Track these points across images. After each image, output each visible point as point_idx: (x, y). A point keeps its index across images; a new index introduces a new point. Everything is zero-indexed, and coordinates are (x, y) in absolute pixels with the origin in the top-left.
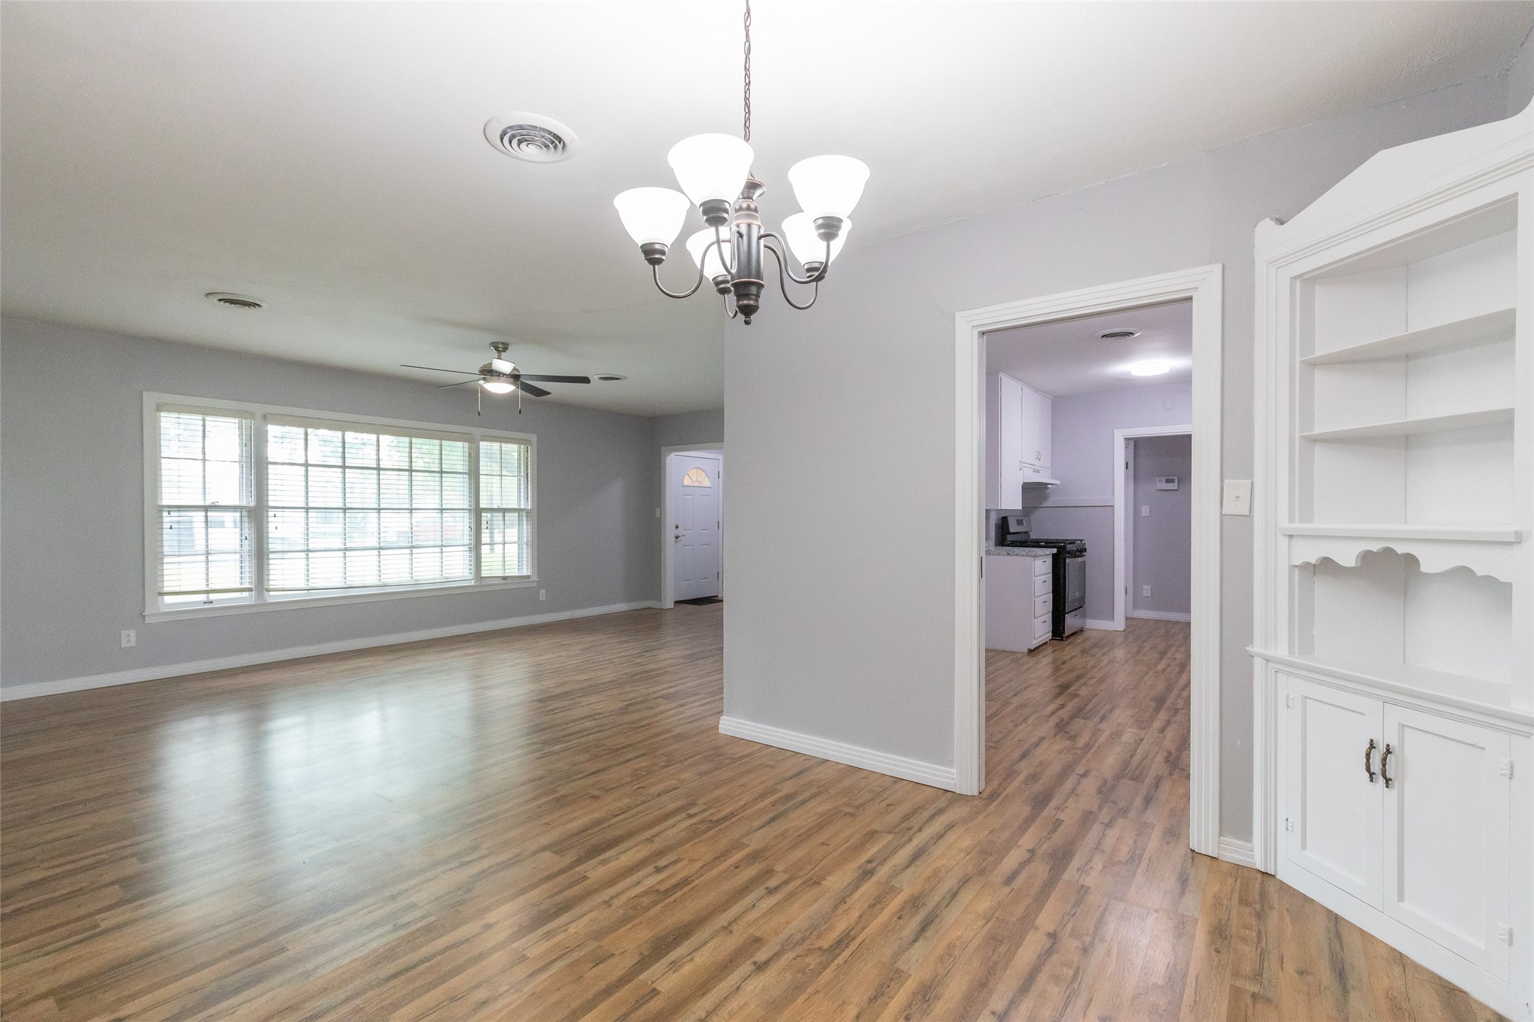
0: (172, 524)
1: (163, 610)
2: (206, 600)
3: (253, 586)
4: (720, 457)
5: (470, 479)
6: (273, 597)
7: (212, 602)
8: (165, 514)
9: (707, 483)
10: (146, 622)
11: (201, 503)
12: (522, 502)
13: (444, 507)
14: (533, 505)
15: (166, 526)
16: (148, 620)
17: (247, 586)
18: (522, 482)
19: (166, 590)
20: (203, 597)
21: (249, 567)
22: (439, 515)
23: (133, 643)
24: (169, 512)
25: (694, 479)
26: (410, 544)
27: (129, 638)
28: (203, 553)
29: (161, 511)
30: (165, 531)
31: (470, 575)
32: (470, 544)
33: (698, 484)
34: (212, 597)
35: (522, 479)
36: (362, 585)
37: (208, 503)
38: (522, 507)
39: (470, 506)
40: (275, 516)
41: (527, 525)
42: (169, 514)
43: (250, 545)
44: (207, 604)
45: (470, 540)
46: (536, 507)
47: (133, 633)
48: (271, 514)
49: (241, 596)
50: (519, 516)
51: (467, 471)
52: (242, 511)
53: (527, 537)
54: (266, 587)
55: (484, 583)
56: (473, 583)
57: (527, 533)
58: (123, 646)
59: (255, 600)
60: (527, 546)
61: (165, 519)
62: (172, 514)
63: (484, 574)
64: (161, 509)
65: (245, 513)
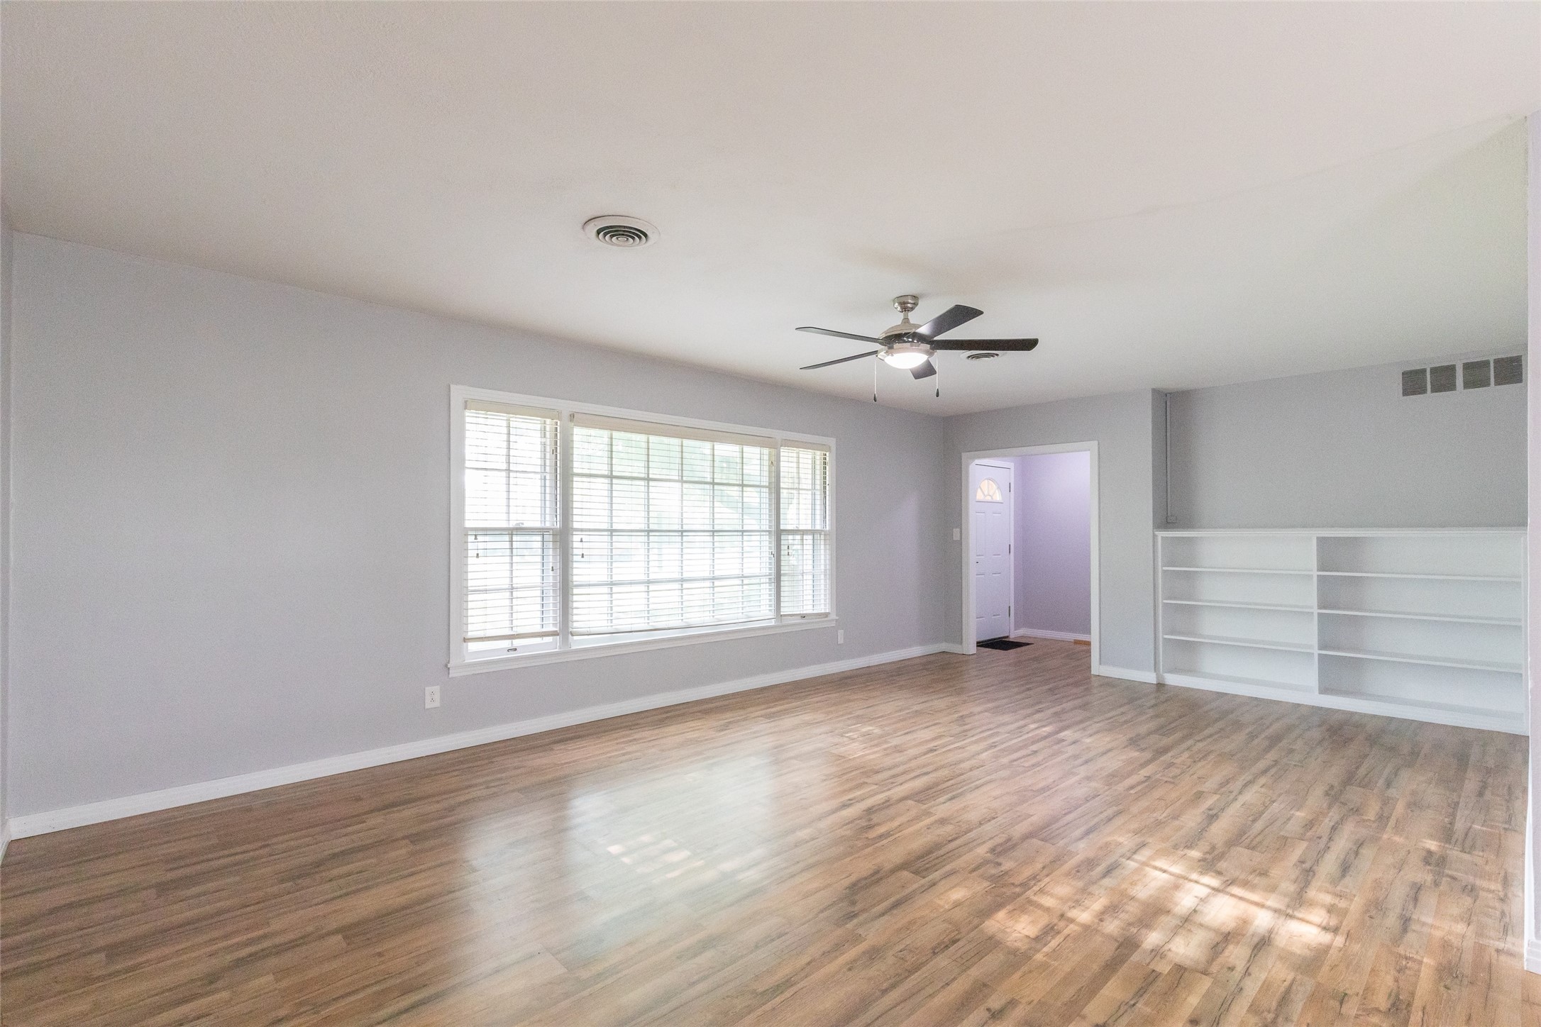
0: (480, 552)
1: (468, 661)
2: (510, 646)
3: (557, 629)
4: (1011, 465)
5: (770, 493)
6: (578, 643)
7: (516, 649)
8: (471, 538)
9: (998, 497)
10: (450, 676)
11: (504, 525)
12: (818, 522)
13: (717, 528)
14: (831, 525)
15: (471, 553)
16: (453, 674)
17: (551, 628)
18: (818, 497)
19: (470, 635)
20: (506, 644)
21: (552, 603)
22: (710, 539)
23: (437, 704)
24: (476, 535)
25: (986, 493)
26: (712, 575)
27: (433, 697)
28: (507, 586)
29: (467, 535)
30: (470, 560)
31: (770, 613)
32: (770, 574)
33: (989, 498)
34: (517, 643)
35: (818, 493)
36: (666, 627)
37: (512, 524)
38: (818, 527)
39: (770, 527)
40: (581, 541)
41: (825, 550)
42: (476, 539)
43: (554, 577)
44: (511, 652)
45: (770, 569)
46: (835, 529)
47: (436, 689)
48: (576, 538)
49: (542, 642)
50: (813, 539)
51: (767, 484)
52: (543, 535)
53: (825, 565)
54: (570, 630)
55: (785, 622)
56: (773, 623)
57: (825, 560)
58: (427, 707)
59: (560, 648)
60: (825, 575)
61: (470, 546)
62: (480, 538)
63: (784, 611)
64: (466, 531)
65: (548, 538)
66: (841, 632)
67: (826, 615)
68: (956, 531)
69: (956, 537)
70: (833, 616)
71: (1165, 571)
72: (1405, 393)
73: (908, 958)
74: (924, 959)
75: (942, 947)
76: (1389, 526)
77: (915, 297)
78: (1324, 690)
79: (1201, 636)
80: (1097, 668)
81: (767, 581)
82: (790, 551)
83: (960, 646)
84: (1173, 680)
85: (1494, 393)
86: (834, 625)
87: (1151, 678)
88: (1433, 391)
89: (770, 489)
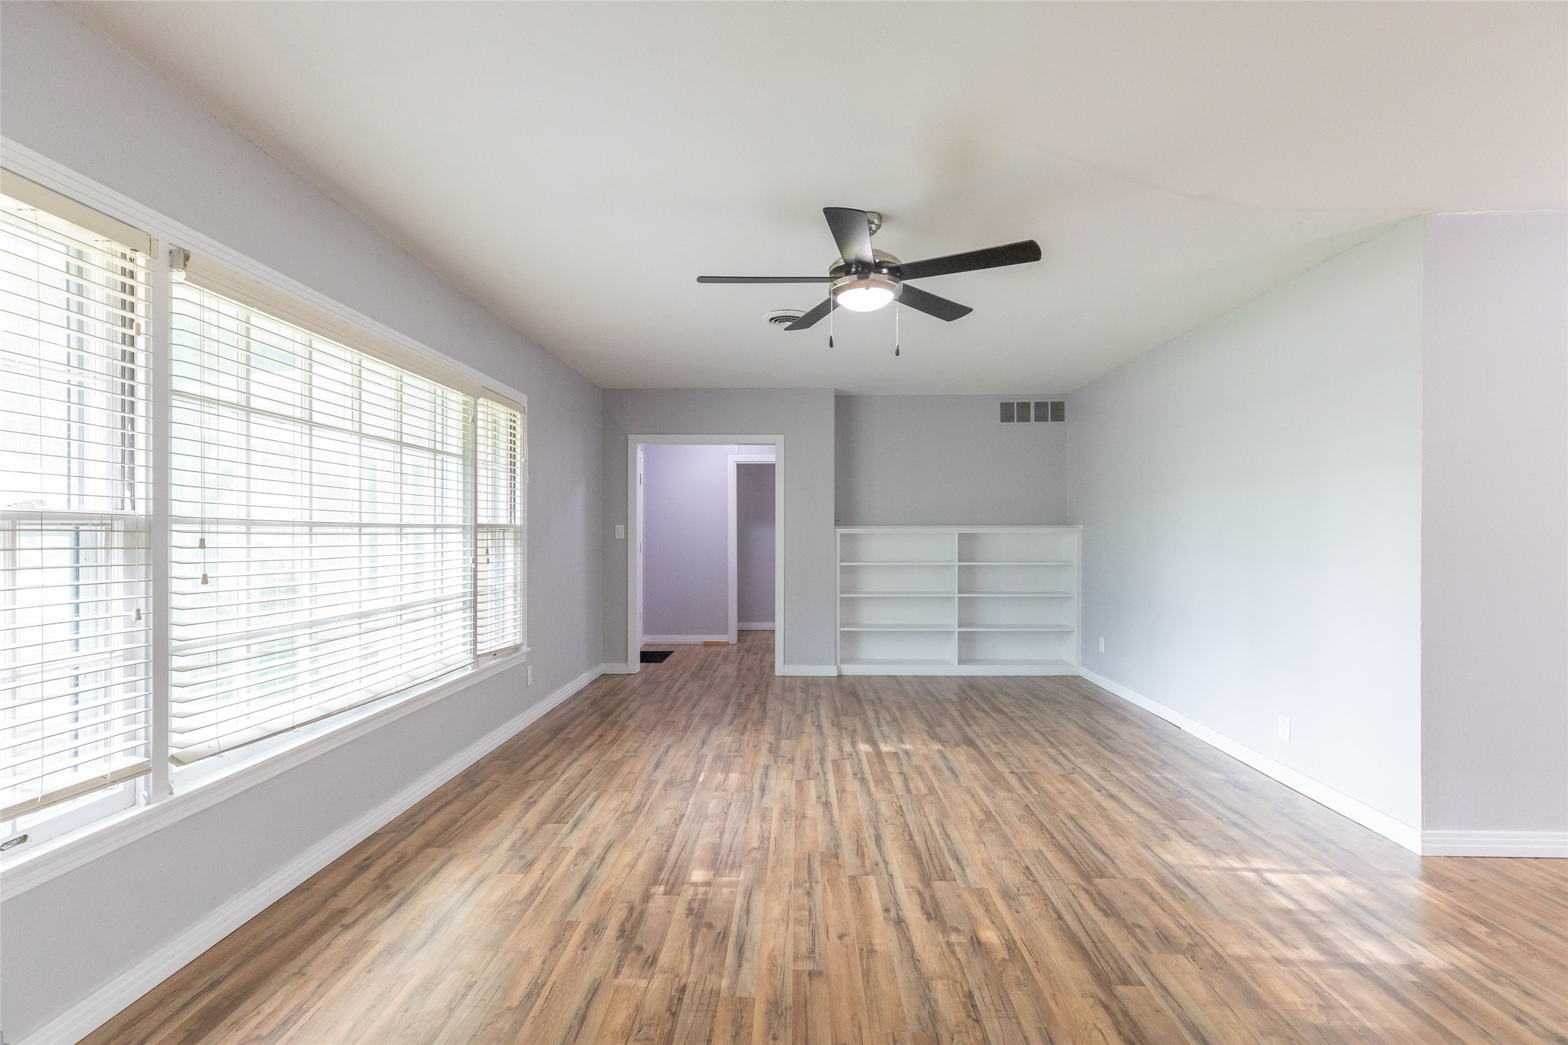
66: (530, 668)
67: (516, 648)
68: (620, 529)
69: (620, 534)
70: (525, 649)
71: (841, 566)
72: (1003, 420)
73: (652, 1033)
74: (668, 1026)
75: (675, 1002)
76: (992, 524)
77: (880, 217)
78: (961, 662)
79: (861, 626)
80: (781, 669)
81: (461, 605)
82: (490, 557)
83: (625, 665)
84: (850, 670)
85: (1050, 425)
86: (524, 660)
87: (831, 671)
88: (1018, 421)
89: (464, 460)
